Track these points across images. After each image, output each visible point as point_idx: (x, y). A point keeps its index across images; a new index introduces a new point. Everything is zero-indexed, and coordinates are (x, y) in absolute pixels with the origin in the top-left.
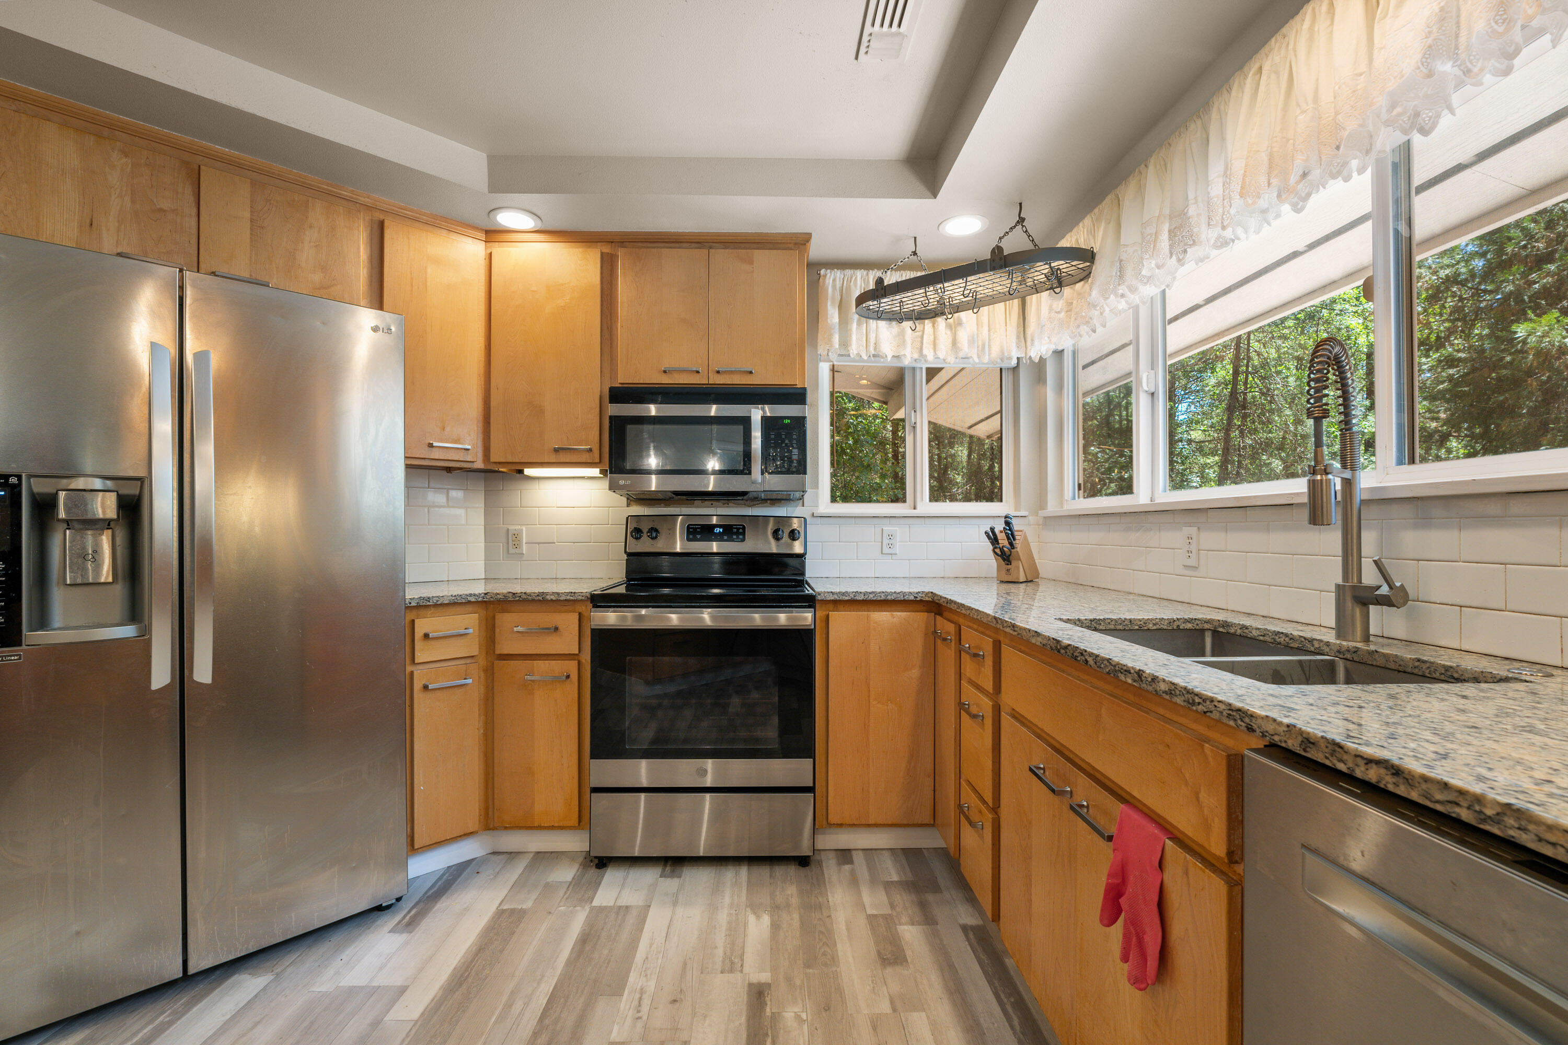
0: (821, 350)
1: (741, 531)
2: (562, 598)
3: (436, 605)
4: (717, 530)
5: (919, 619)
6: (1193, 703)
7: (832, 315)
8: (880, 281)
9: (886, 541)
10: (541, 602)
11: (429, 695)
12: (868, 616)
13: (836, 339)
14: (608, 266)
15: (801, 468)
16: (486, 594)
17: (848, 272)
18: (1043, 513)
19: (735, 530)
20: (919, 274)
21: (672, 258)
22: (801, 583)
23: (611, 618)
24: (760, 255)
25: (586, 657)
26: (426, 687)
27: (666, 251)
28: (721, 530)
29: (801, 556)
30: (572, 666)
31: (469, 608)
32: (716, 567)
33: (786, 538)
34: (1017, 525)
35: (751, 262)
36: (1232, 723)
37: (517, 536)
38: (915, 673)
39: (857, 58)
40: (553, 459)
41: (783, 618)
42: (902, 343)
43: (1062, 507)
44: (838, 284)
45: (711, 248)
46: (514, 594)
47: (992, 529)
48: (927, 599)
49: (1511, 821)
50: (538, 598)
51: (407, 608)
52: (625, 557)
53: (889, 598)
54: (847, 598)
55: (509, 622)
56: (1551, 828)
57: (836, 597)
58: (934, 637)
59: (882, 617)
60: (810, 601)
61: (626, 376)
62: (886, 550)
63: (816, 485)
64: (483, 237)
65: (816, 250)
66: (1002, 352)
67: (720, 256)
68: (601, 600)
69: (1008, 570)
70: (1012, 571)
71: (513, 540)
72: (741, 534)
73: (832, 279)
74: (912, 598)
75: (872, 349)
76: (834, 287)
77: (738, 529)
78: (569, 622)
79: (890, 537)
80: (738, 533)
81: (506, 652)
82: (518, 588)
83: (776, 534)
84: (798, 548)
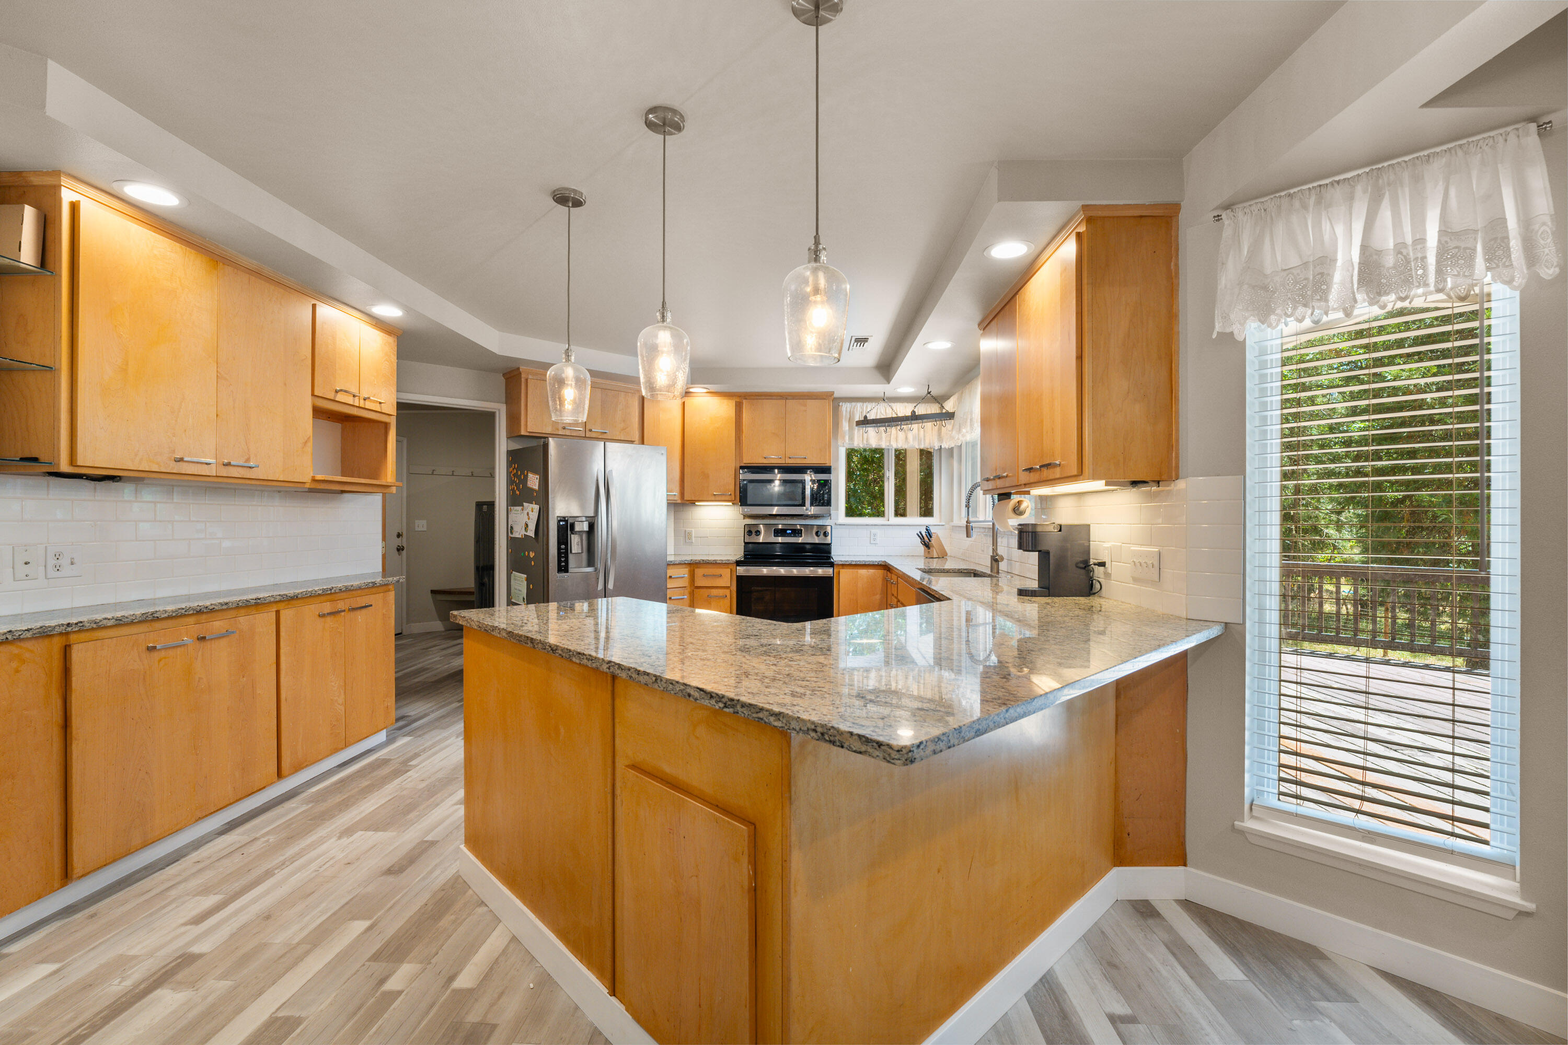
0: (840, 443)
1: (800, 532)
2: (723, 563)
3: (674, 564)
4: (789, 532)
5: (879, 573)
7: (845, 426)
9: (872, 537)
10: (715, 564)
11: (672, 601)
12: (857, 572)
13: (847, 437)
14: (739, 408)
15: (828, 503)
16: (693, 560)
17: (854, 404)
18: (952, 524)
21: (768, 404)
22: (830, 557)
23: (741, 570)
24: (810, 403)
25: (734, 588)
26: (670, 598)
27: (765, 401)
29: (829, 545)
30: (727, 592)
31: (684, 566)
32: (778, 549)
33: (822, 536)
34: (933, 530)
35: (806, 404)
37: (690, 534)
38: (878, 597)
40: (710, 498)
41: (820, 571)
42: (880, 439)
44: (848, 409)
45: (787, 399)
46: (699, 560)
47: (920, 533)
48: (883, 564)
51: (668, 565)
52: (743, 544)
53: (866, 563)
54: (847, 563)
55: (699, 572)
58: (886, 582)
59: (863, 572)
60: (832, 565)
61: (748, 460)
62: (872, 542)
63: (837, 509)
65: (837, 396)
66: (930, 444)
67: (790, 403)
68: (738, 563)
69: (926, 552)
70: (930, 553)
71: (688, 536)
73: (845, 407)
74: (876, 563)
75: (865, 442)
76: (846, 411)
77: (798, 531)
78: (726, 572)
79: (875, 535)
80: (798, 533)
81: (699, 585)
82: (705, 558)
83: (817, 534)
84: (828, 540)
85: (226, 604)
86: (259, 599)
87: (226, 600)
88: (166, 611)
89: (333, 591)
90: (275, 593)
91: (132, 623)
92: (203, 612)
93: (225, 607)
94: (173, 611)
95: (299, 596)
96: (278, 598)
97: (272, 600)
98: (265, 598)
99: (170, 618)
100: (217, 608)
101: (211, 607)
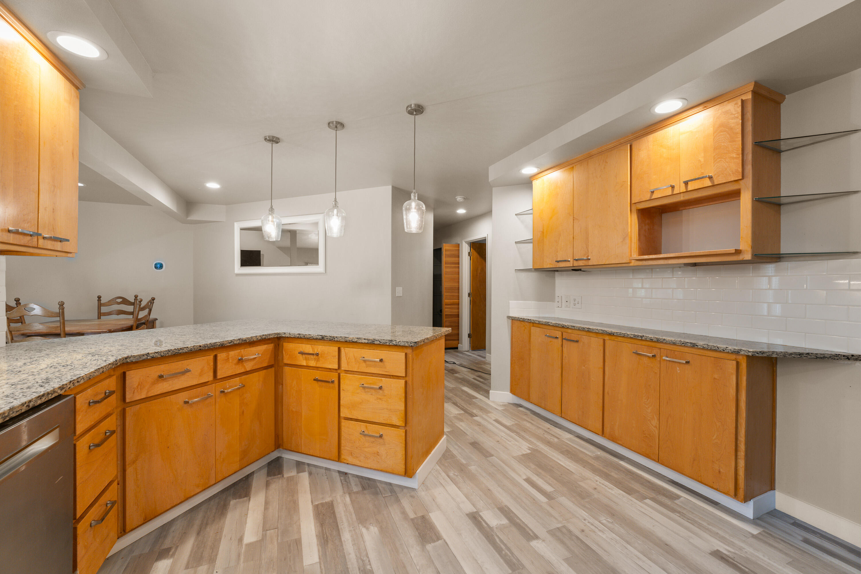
85: (574, 327)
86: (590, 329)
87: (574, 325)
88: (552, 323)
89: (643, 338)
90: (599, 328)
91: (542, 324)
92: (564, 327)
93: (573, 328)
94: (554, 324)
95: (615, 334)
96: (601, 332)
97: (597, 331)
98: (593, 329)
99: (553, 326)
100: (570, 327)
101: (568, 326)
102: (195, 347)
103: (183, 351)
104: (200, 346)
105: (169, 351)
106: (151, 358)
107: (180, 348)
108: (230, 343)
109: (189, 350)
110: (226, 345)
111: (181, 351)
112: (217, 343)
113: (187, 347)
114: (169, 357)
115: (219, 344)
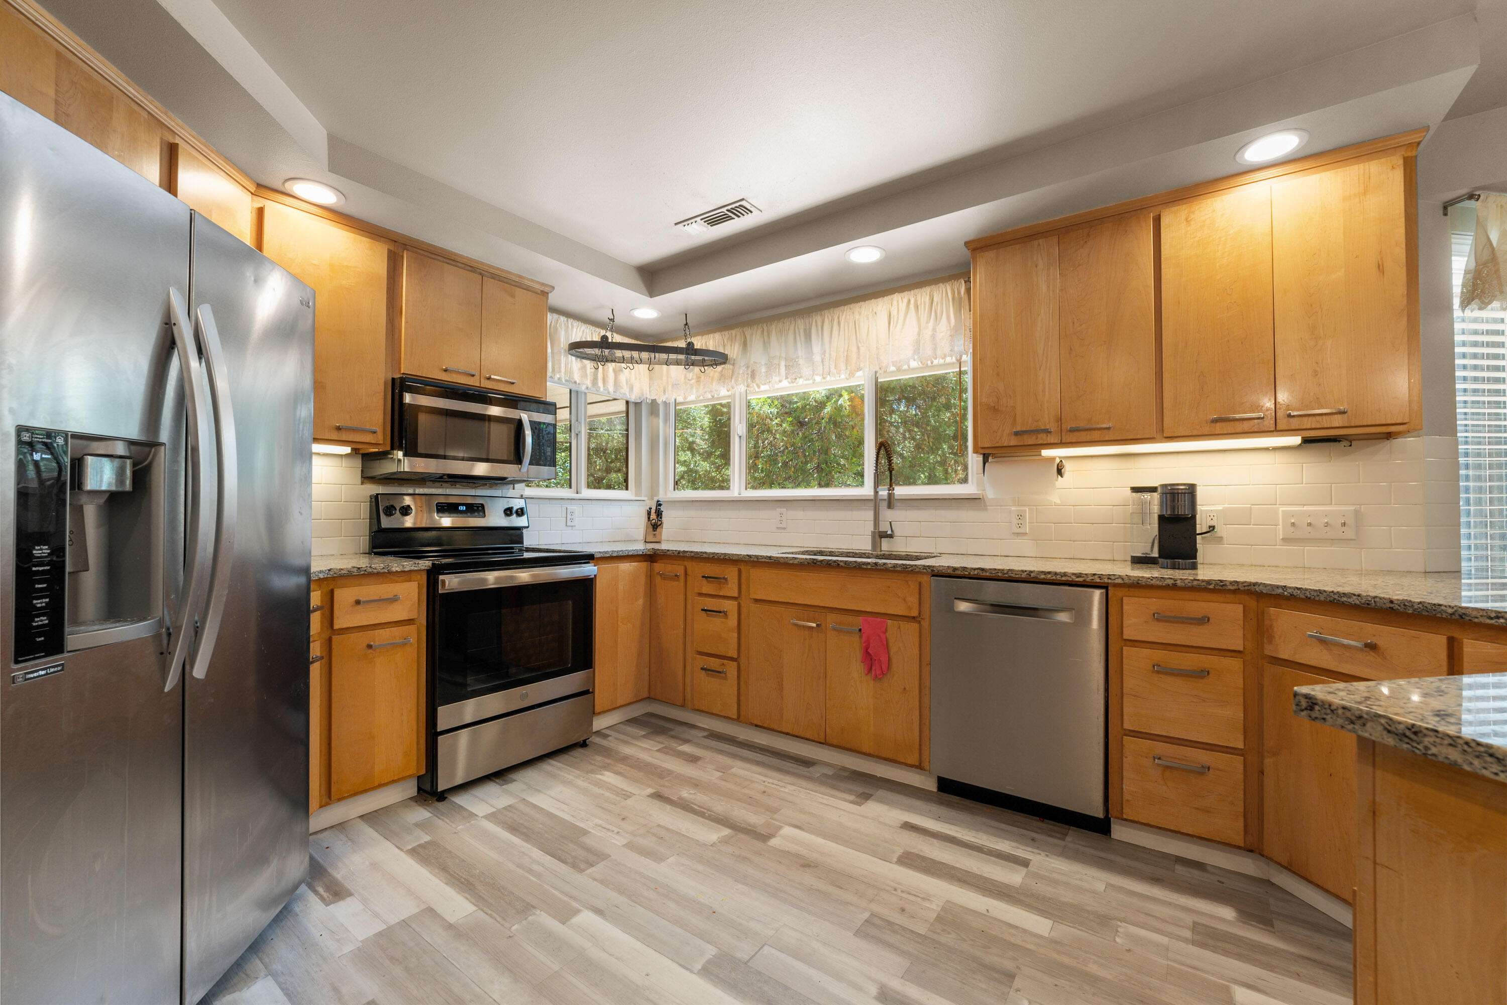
1: (480, 508)
2: (406, 570)
4: (461, 507)
5: (643, 566)
6: (907, 568)
8: (604, 338)
9: (569, 517)
10: (378, 574)
12: (618, 567)
14: (393, 262)
15: (552, 462)
16: (329, 570)
19: (476, 508)
20: (639, 342)
21: (450, 274)
24: (519, 293)
25: (422, 621)
27: (445, 266)
28: (464, 509)
30: (412, 631)
33: (513, 515)
35: (513, 296)
36: (925, 571)
38: (641, 602)
39: (676, 224)
40: (335, 436)
43: (666, 495)
45: (487, 278)
46: (359, 568)
48: (649, 553)
49: (1010, 572)
50: (383, 571)
52: (370, 532)
53: (630, 553)
54: (608, 555)
55: (345, 596)
56: (1018, 571)
57: (602, 555)
59: (624, 567)
60: (590, 559)
61: (406, 368)
62: (569, 523)
64: (253, 188)
65: (554, 299)
67: (492, 285)
69: (655, 535)
70: (656, 535)
72: (480, 511)
74: (641, 553)
77: (478, 507)
78: (408, 590)
79: (572, 514)
80: (478, 511)
81: (344, 626)
83: (506, 512)
84: (524, 522)
102: (1377, 600)
103: (1349, 600)
104: (1392, 602)
105: (1320, 593)
106: (1289, 595)
107: (1343, 593)
108: (1491, 618)
109: (1363, 601)
110: (1476, 620)
111: (1345, 599)
112: (1443, 608)
113: (1359, 596)
114: (1320, 603)
115: (1450, 611)
